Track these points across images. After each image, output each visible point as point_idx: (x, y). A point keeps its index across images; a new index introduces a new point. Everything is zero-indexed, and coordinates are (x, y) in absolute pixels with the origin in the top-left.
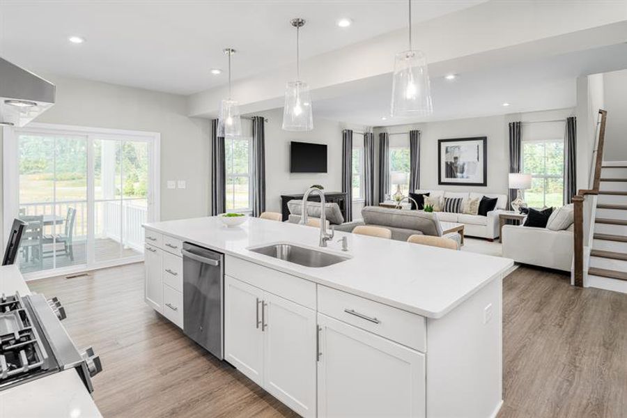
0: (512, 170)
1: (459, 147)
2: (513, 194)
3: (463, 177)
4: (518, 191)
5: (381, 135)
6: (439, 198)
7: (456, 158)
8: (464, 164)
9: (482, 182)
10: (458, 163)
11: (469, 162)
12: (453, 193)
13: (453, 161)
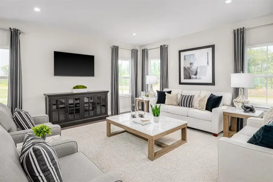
0: (236, 71)
1: (193, 55)
2: (236, 92)
3: (196, 78)
4: (240, 89)
5: (143, 50)
6: (177, 95)
7: (191, 64)
8: (197, 68)
9: (211, 82)
10: (193, 67)
12: (187, 91)
13: (189, 66)
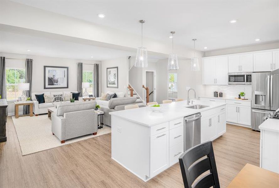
3: (57, 85)
8: (58, 79)
9: (66, 87)
10: (55, 78)
11: (60, 78)
12: (58, 92)
13: (53, 77)
